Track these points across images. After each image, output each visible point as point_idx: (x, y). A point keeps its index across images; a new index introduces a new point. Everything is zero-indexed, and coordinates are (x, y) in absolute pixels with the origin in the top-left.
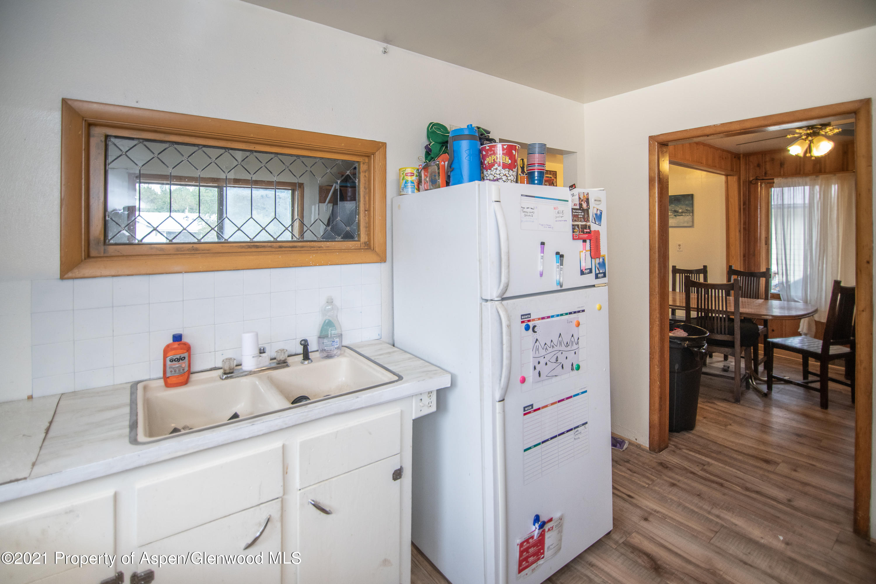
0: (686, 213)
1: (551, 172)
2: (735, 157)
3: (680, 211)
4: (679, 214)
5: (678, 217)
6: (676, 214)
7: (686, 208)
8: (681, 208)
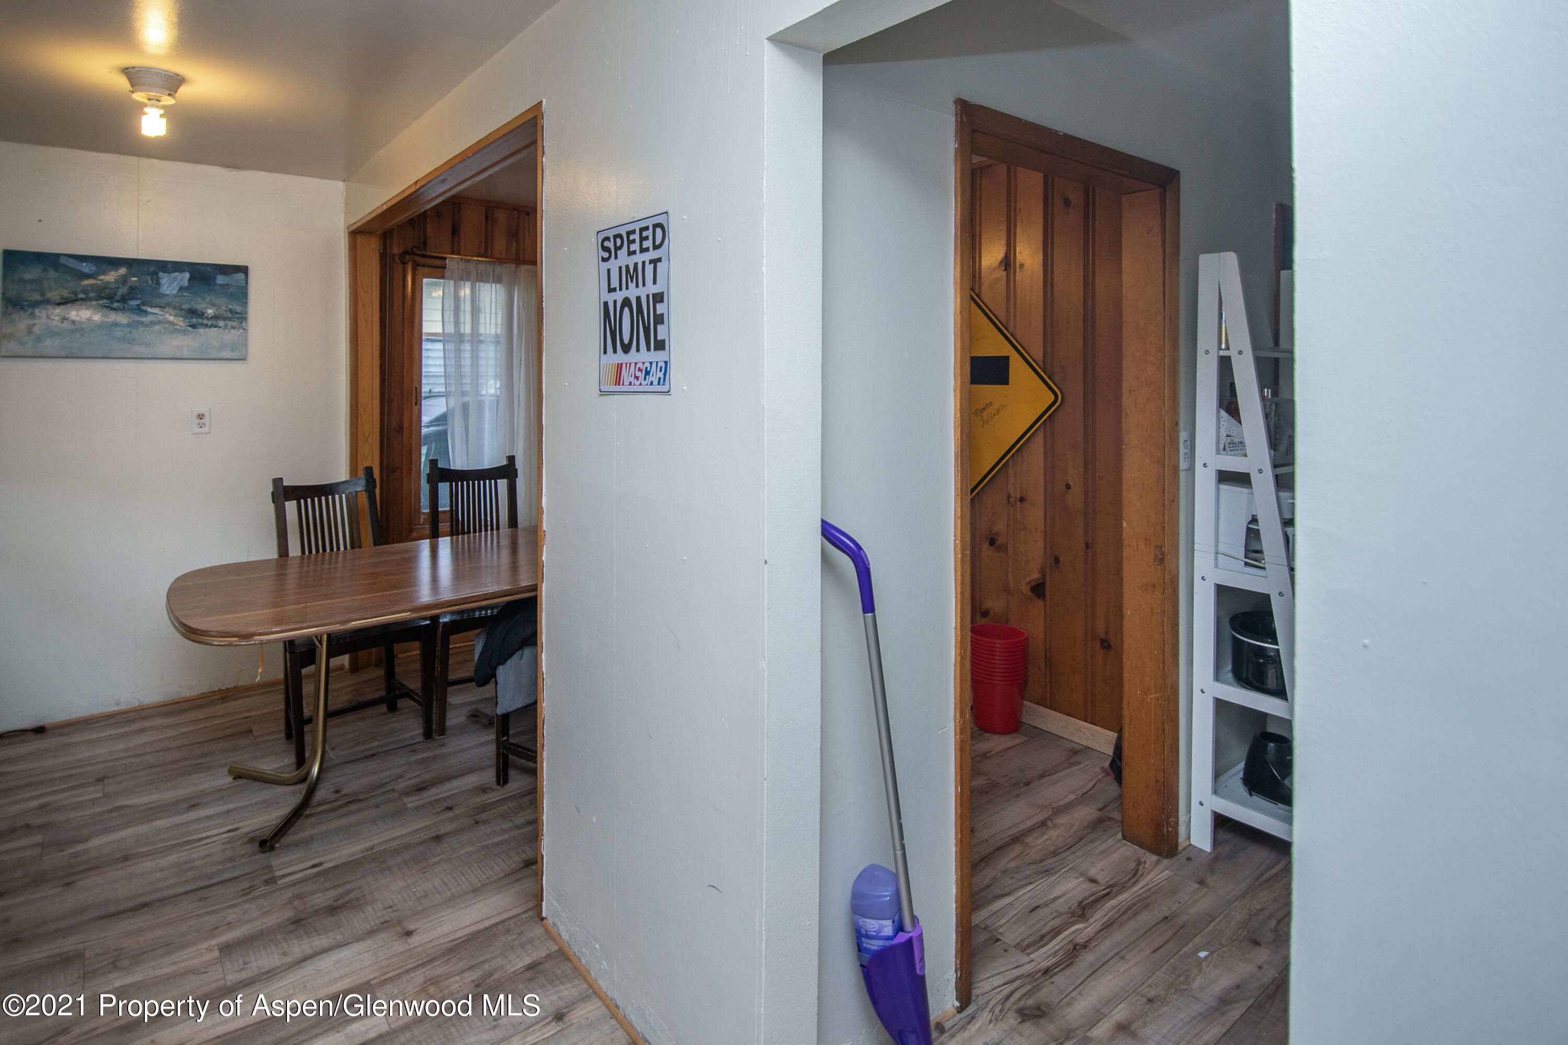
0: (230, 319)
3: (210, 312)
4: (205, 322)
5: (201, 331)
6: (194, 320)
7: (231, 307)
8: (214, 305)
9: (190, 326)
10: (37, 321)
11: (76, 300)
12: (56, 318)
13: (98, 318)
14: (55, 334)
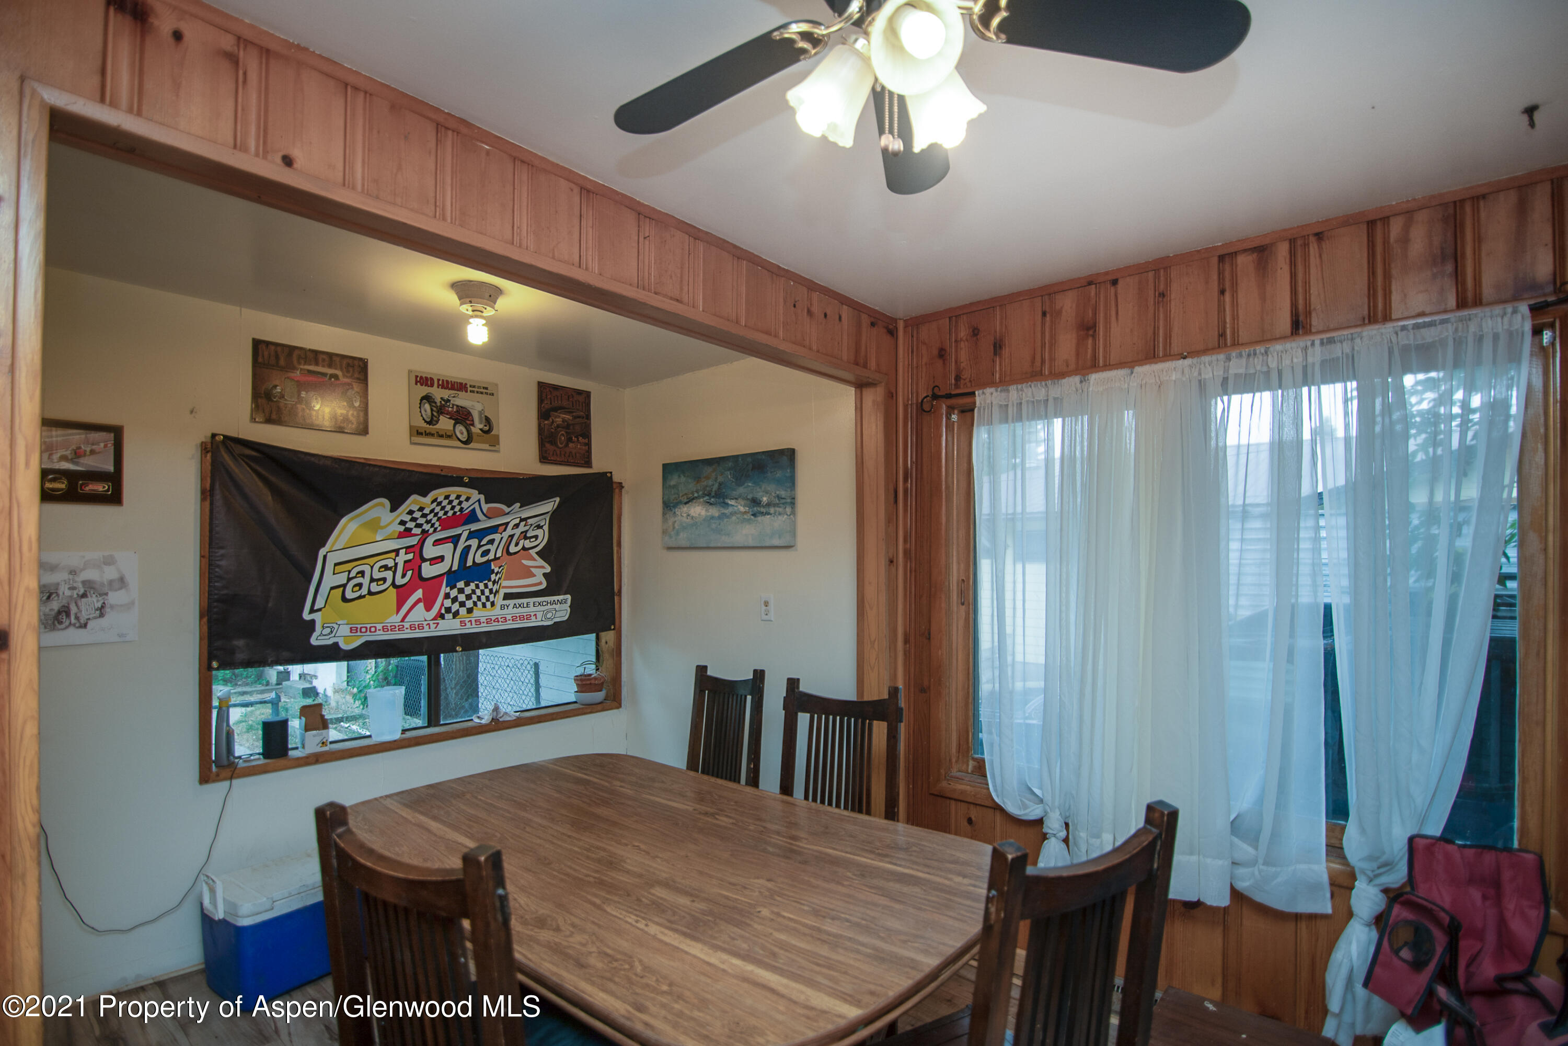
0: (779, 505)
1: (334, 358)
2: (873, 324)
3: (765, 499)
4: (762, 510)
5: (760, 518)
6: (755, 509)
7: (778, 492)
8: (767, 492)
9: (753, 515)
10: (676, 519)
11: (693, 499)
12: (685, 515)
13: (703, 513)
14: (684, 528)
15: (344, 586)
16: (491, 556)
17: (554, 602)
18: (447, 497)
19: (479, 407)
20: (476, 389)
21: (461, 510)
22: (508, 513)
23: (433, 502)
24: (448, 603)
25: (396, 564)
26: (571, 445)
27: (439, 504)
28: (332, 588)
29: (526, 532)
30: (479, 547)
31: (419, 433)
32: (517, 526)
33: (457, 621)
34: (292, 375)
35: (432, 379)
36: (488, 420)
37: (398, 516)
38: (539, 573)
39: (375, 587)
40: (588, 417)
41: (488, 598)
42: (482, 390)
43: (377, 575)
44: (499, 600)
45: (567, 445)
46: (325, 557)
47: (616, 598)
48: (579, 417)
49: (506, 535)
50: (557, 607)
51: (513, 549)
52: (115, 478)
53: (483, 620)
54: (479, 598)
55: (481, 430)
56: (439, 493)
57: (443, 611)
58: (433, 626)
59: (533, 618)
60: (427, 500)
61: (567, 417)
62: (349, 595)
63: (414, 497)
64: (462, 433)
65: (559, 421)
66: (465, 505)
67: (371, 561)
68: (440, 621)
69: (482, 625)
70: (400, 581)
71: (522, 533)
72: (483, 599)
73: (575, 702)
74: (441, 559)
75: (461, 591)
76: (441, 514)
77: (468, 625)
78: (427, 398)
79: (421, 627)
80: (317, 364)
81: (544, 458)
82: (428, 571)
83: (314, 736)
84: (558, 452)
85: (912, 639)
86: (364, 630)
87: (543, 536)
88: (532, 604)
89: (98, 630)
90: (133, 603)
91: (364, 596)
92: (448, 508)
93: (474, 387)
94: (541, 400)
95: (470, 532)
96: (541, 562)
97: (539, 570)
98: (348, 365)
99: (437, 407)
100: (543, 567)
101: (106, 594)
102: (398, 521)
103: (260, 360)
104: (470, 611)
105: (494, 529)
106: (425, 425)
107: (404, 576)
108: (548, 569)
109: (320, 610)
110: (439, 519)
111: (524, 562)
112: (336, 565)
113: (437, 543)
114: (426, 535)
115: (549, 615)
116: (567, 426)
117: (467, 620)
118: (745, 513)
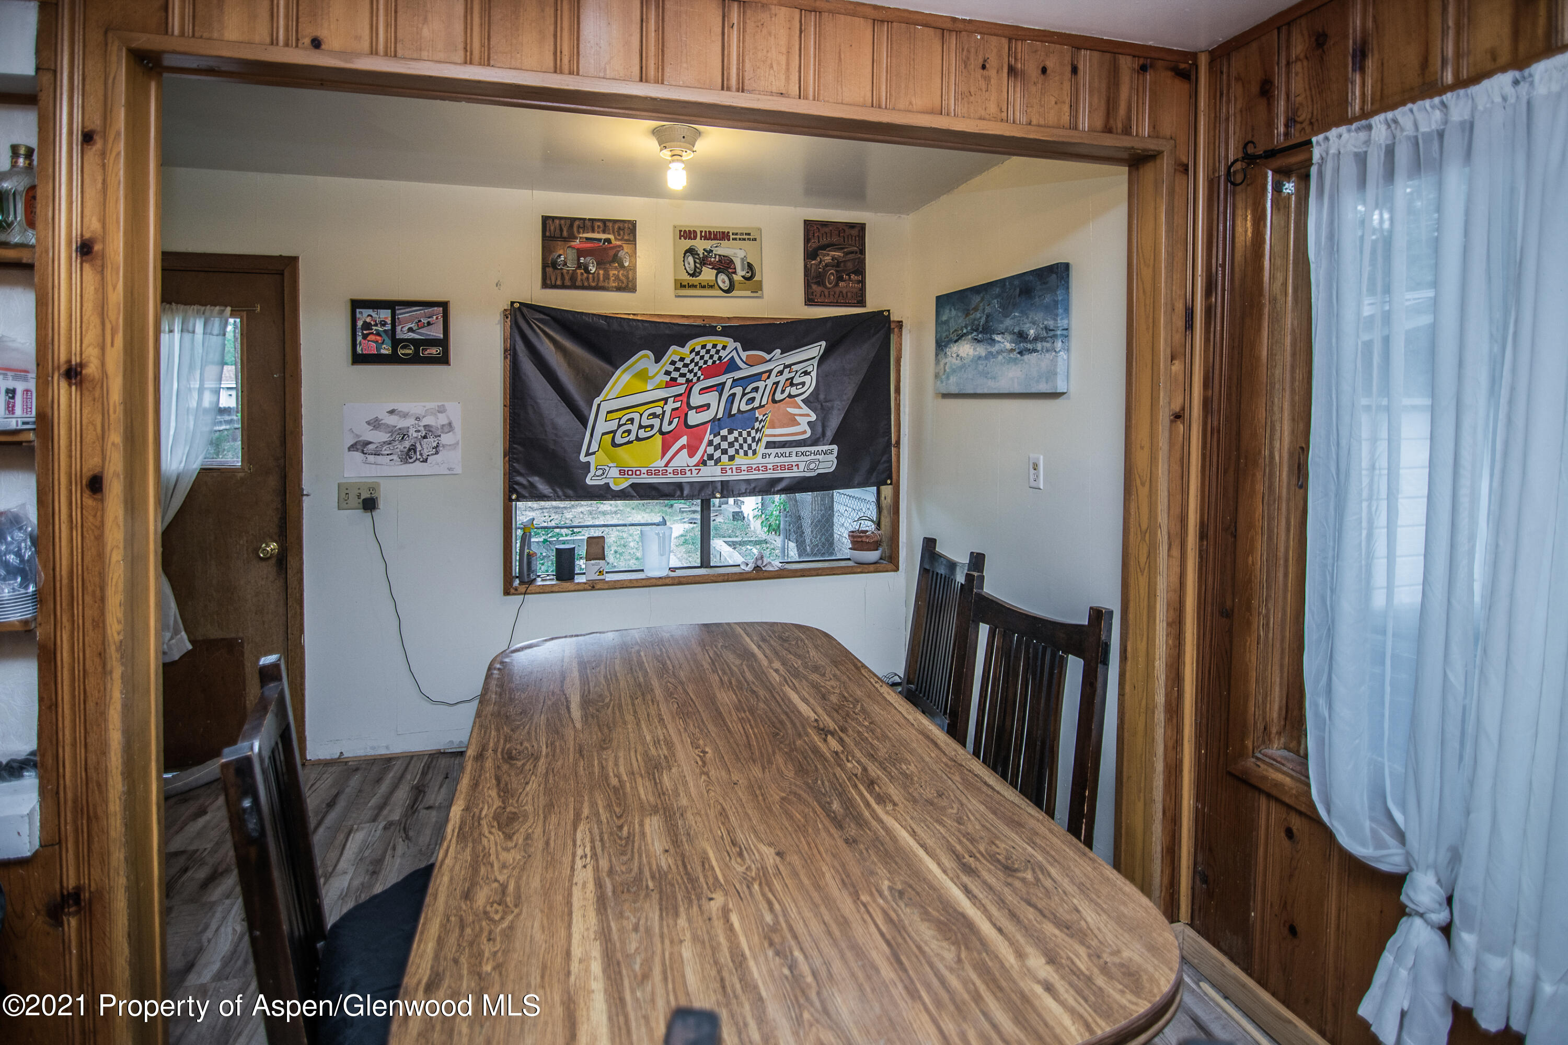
1: (608, 224)
2: (1144, 68)
3: (1032, 332)
4: (1030, 346)
5: (1027, 357)
6: (1022, 345)
7: (1046, 323)
8: (1034, 323)
9: (1019, 353)
10: (947, 360)
11: (962, 336)
12: (954, 355)
13: (971, 352)
14: (954, 371)
15: (614, 432)
16: (756, 404)
17: (818, 453)
18: (704, 347)
19: (741, 254)
20: (738, 237)
21: (720, 358)
22: (770, 360)
23: (691, 352)
24: (710, 450)
25: (664, 412)
26: (841, 284)
27: (698, 353)
28: (604, 434)
29: (792, 378)
30: (744, 395)
31: (683, 286)
32: (781, 373)
33: (718, 468)
34: (573, 244)
35: (695, 232)
36: (750, 266)
37: (662, 367)
38: (803, 421)
39: (642, 434)
40: (862, 251)
41: (750, 447)
42: (744, 237)
43: (645, 422)
44: (761, 449)
45: (837, 285)
46: (599, 405)
47: (893, 450)
48: (852, 253)
49: (770, 382)
50: (821, 457)
51: (778, 396)
52: (444, 343)
53: (744, 468)
54: (741, 446)
55: (743, 277)
56: (696, 343)
57: (705, 458)
58: (695, 472)
59: (795, 469)
60: (685, 351)
61: (837, 254)
62: (619, 440)
63: (673, 348)
64: (724, 282)
65: (828, 259)
66: (723, 354)
67: (641, 409)
68: (702, 468)
69: (743, 473)
70: (666, 428)
71: (787, 380)
72: (745, 447)
73: (849, 559)
74: (708, 406)
75: (724, 438)
76: (701, 363)
77: (729, 472)
78: (691, 251)
79: (683, 472)
80: (593, 231)
81: (810, 301)
82: (694, 418)
83: (593, 565)
84: (826, 293)
85: (1211, 533)
86: (630, 473)
87: (811, 382)
88: (794, 454)
89: (436, 464)
90: (457, 443)
91: (632, 442)
92: (707, 357)
93: (737, 234)
94: (807, 240)
95: (734, 381)
96: (806, 410)
97: (805, 417)
98: (619, 228)
99: (699, 259)
100: (808, 415)
101: (440, 436)
102: (663, 371)
103: (548, 234)
104: (732, 458)
105: (757, 377)
106: (688, 277)
107: (670, 423)
108: (813, 417)
109: (594, 453)
110: (700, 368)
111: (789, 409)
112: (608, 412)
113: (703, 391)
114: (691, 384)
115: (812, 466)
116: (837, 264)
117: (728, 467)
118: (1012, 350)
